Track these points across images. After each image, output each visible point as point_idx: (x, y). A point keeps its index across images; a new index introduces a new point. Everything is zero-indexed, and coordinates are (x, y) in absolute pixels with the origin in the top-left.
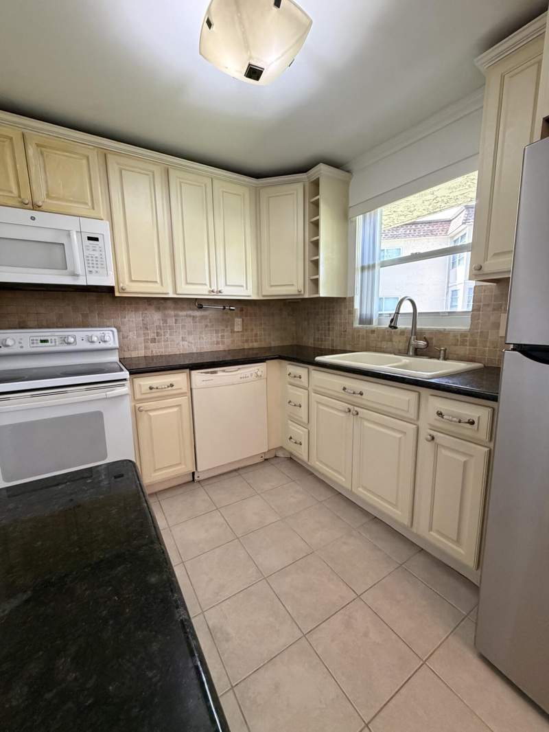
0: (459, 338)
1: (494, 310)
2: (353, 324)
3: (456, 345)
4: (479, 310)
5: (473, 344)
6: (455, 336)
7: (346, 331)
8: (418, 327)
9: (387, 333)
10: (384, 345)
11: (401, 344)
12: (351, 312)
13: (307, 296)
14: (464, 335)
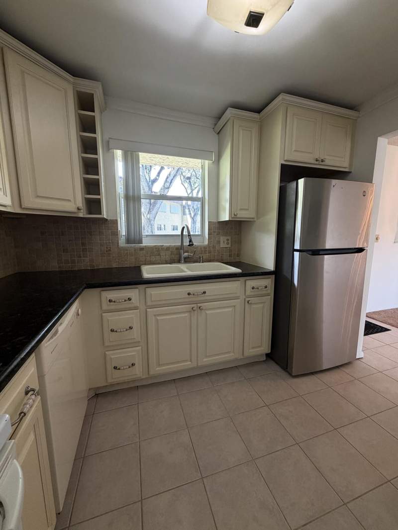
0: (203, 249)
1: (217, 235)
2: (118, 243)
3: (201, 254)
4: (211, 234)
5: (210, 252)
6: (201, 249)
7: (110, 250)
8: (184, 244)
9: (155, 250)
10: (153, 259)
11: (167, 256)
12: (116, 233)
13: (81, 215)
14: (205, 247)
